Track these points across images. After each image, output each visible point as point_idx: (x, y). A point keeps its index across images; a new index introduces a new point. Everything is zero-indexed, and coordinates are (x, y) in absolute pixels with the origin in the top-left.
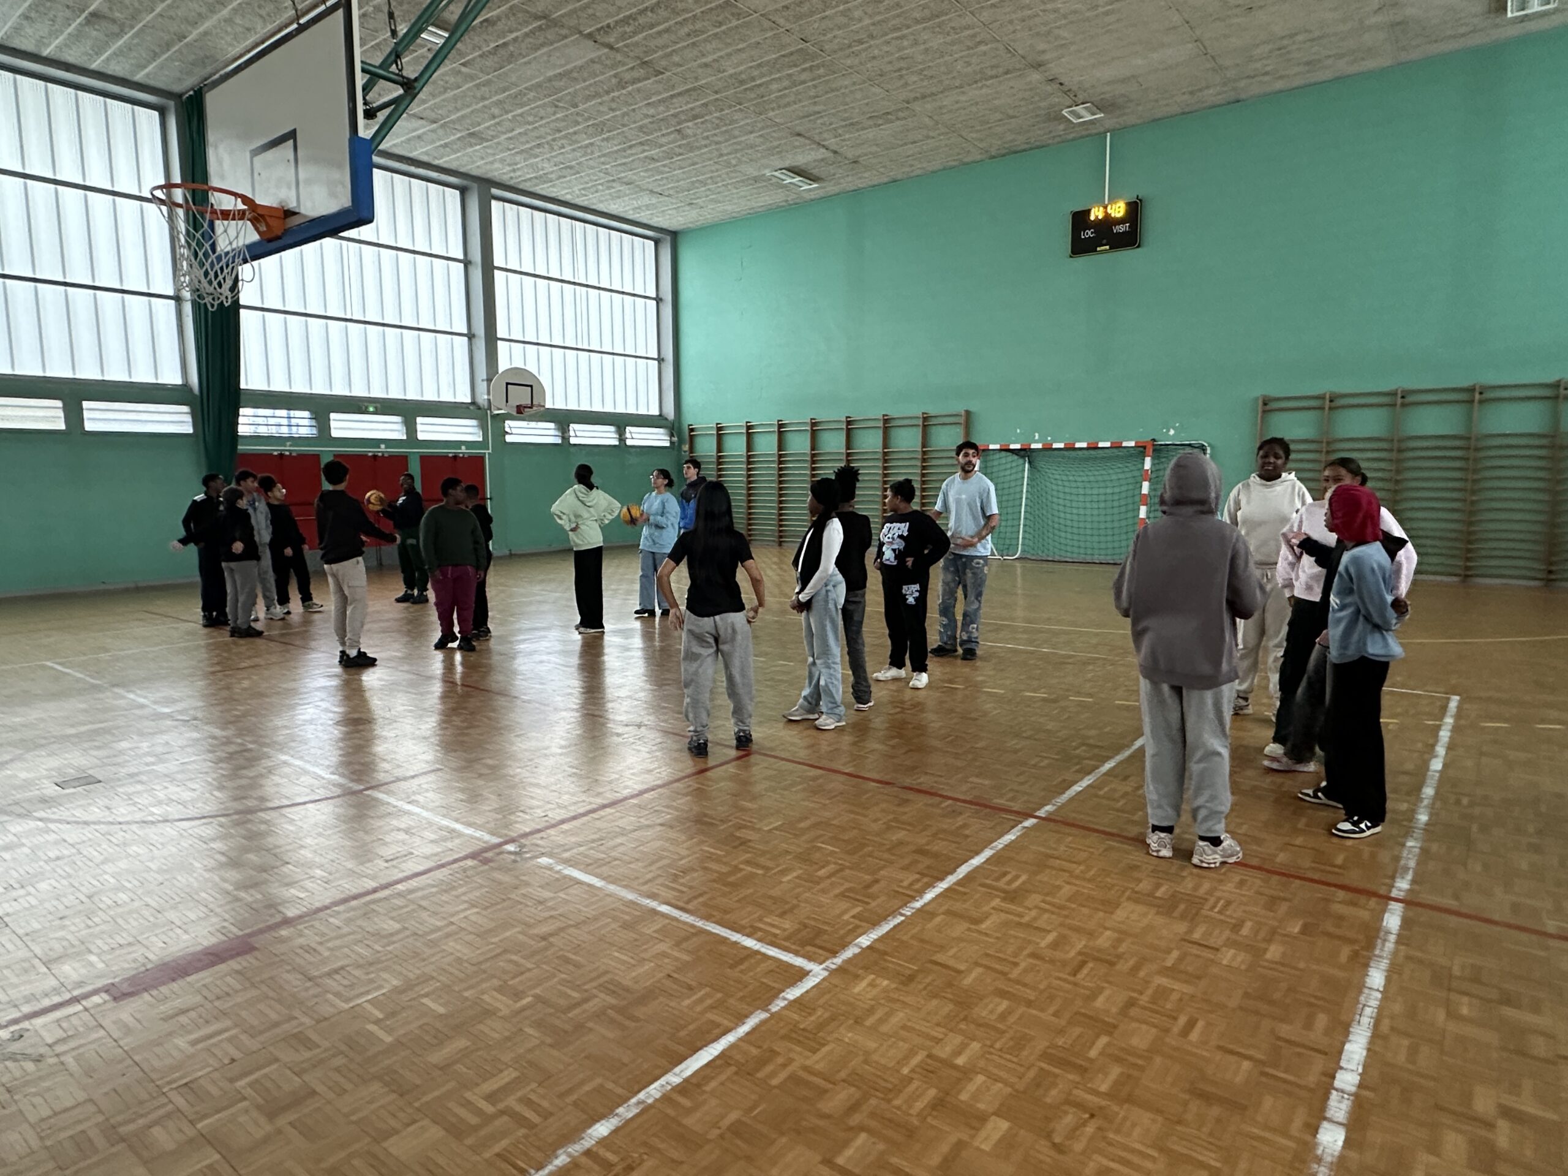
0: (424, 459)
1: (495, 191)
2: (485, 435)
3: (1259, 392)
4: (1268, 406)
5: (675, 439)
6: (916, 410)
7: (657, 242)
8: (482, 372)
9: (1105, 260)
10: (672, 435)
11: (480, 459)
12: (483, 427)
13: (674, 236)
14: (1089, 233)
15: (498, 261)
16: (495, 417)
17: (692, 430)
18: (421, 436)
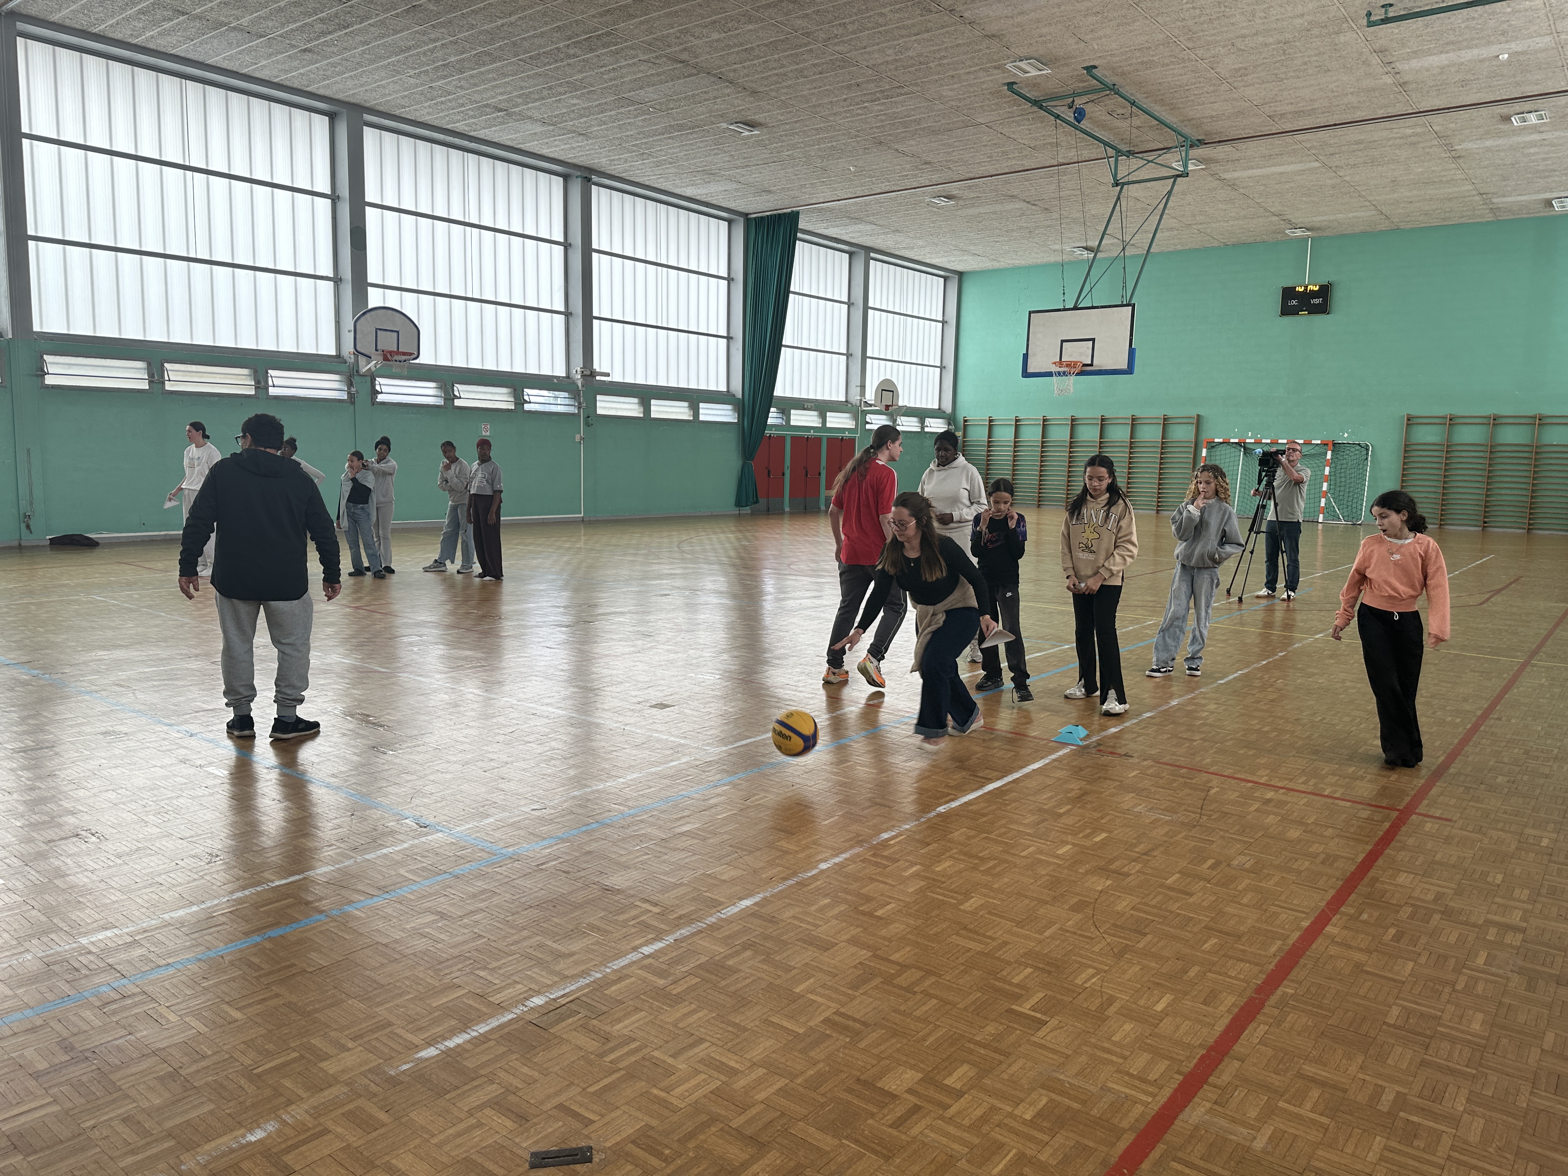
0: (829, 439)
1: (872, 255)
2: (857, 425)
3: (1405, 412)
4: (1411, 421)
6: (1158, 412)
7: (946, 279)
8: (856, 380)
9: (1303, 320)
10: (949, 424)
11: (852, 440)
12: (855, 418)
13: (961, 275)
14: (1294, 302)
15: (871, 304)
16: (863, 411)
17: (965, 421)
18: (828, 425)
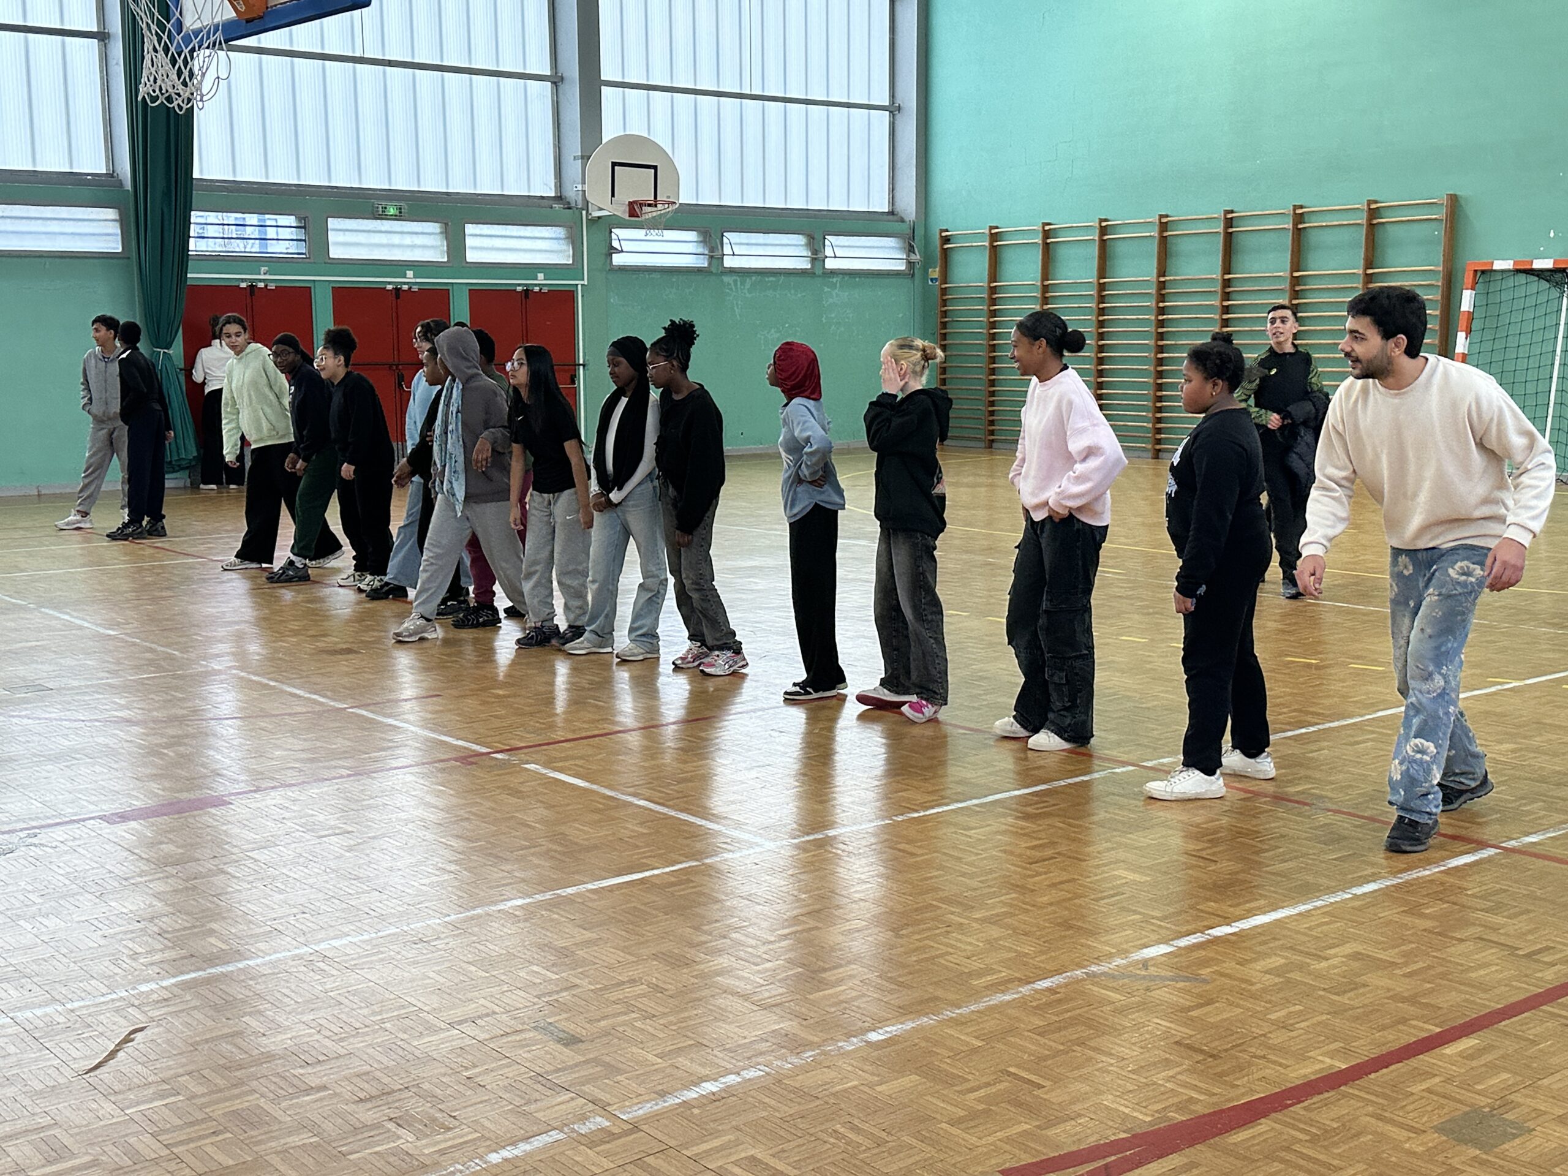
0: (477, 295)
2: (577, 253)
5: (916, 257)
6: (1356, 197)
8: (573, 145)
10: (911, 250)
11: (566, 298)
12: (574, 240)
16: (594, 222)
17: (947, 240)
18: (472, 256)
